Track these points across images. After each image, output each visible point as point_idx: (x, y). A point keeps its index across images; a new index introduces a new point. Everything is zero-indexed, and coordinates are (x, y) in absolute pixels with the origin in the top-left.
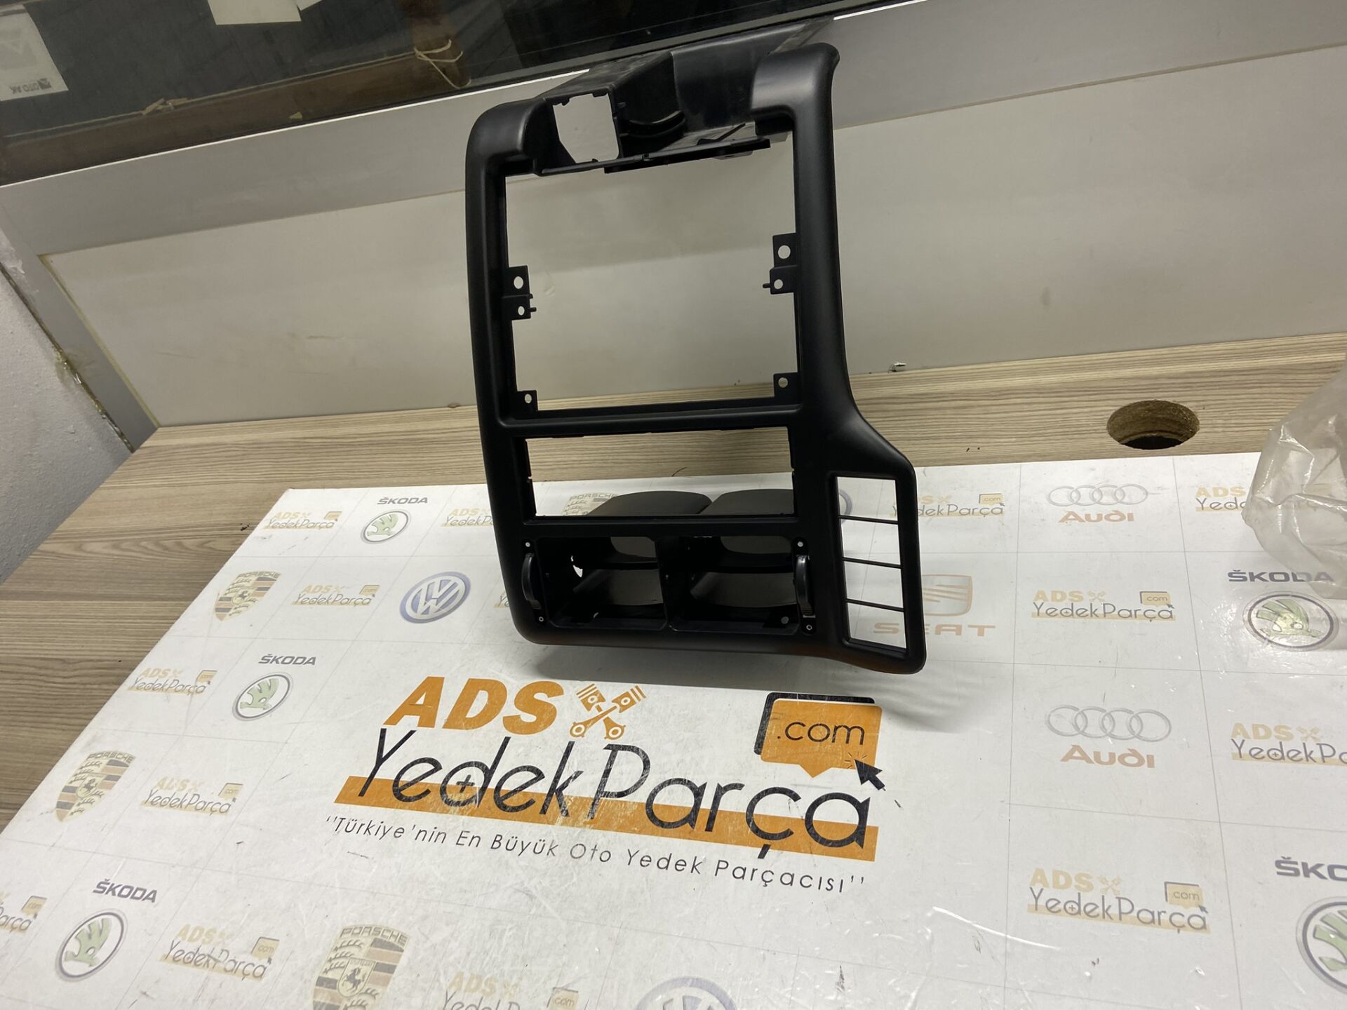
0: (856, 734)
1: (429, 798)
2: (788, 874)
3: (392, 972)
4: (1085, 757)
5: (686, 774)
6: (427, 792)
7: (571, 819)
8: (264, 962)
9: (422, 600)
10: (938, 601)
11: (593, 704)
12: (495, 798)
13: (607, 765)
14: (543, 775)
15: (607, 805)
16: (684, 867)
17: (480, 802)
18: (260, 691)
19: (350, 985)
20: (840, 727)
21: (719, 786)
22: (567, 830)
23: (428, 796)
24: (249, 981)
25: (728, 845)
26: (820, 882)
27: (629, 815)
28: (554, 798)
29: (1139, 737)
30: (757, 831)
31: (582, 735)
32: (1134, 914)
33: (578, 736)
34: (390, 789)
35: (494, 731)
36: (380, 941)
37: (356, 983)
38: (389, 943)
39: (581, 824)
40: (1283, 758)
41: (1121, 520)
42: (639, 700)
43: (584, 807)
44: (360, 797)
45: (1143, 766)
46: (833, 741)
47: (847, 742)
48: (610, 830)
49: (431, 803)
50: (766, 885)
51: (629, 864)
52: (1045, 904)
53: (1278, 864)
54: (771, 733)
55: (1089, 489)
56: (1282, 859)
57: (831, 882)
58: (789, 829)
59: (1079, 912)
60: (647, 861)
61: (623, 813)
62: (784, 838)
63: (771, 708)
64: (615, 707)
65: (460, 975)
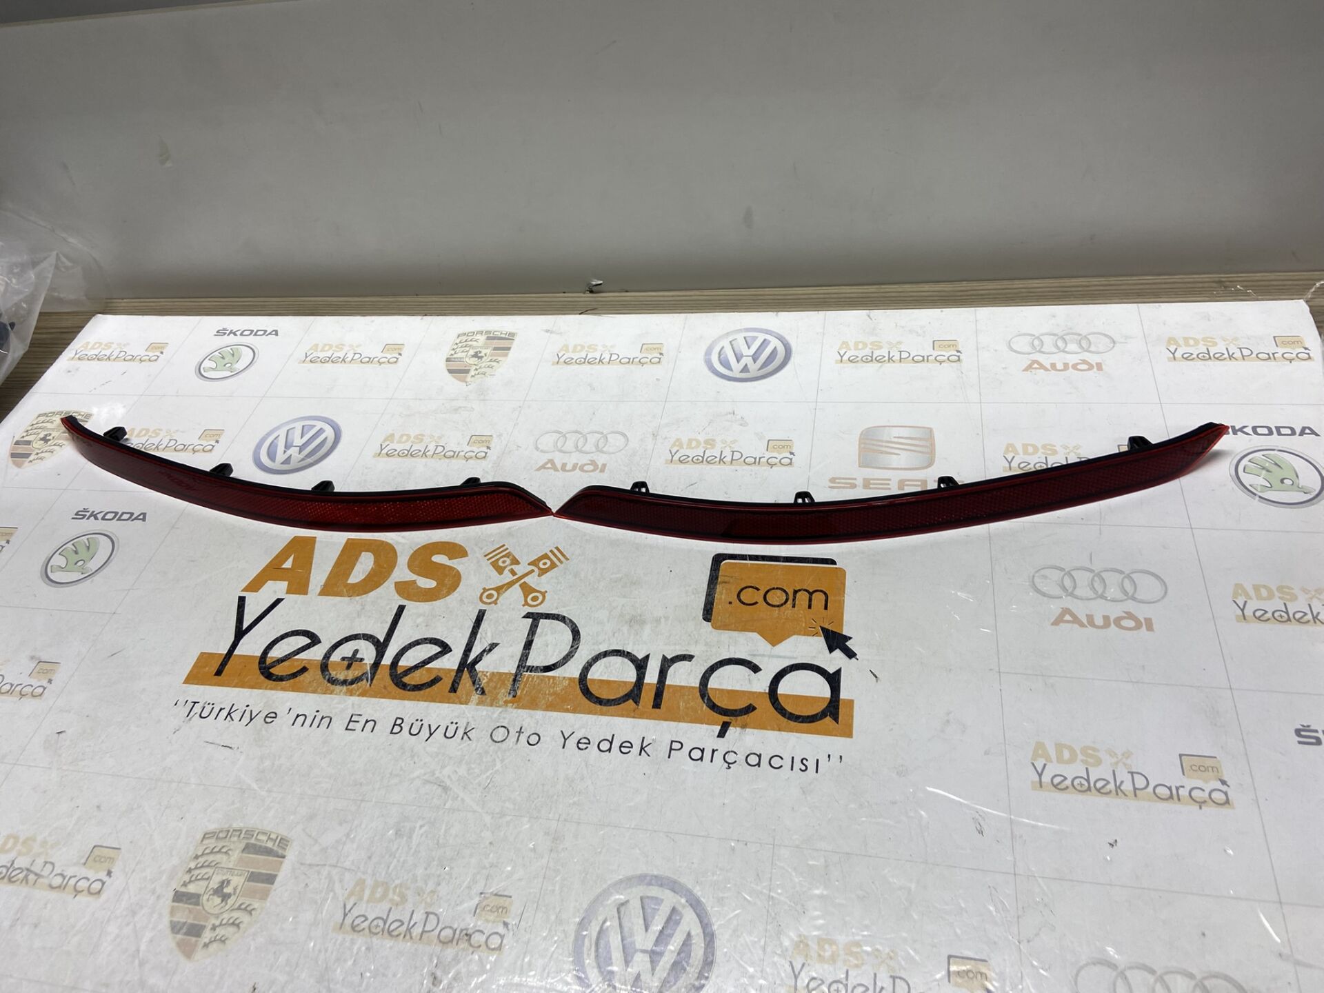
0: (818, 599)
1: (306, 677)
2: (755, 754)
3: (273, 883)
4: (1076, 620)
5: (624, 644)
6: (304, 670)
7: (488, 698)
8: (102, 875)
9: (281, 448)
10: (899, 454)
11: (505, 567)
12: (391, 675)
13: (528, 635)
14: (450, 648)
15: (532, 681)
16: (631, 749)
17: (372, 680)
18: (76, 552)
19: (218, 900)
20: (800, 590)
21: (664, 658)
22: (484, 711)
23: (306, 674)
24: (83, 899)
25: (681, 723)
26: (793, 762)
27: (559, 692)
28: (466, 674)
29: (1133, 599)
30: (713, 707)
31: (495, 602)
32: (1150, 789)
33: (490, 603)
34: (256, 666)
35: (386, 598)
36: (254, 845)
37: (225, 897)
38: (266, 848)
39: (501, 703)
40: (1289, 620)
41: (1089, 369)
42: (561, 562)
43: (503, 683)
44: (216, 677)
45: (1141, 630)
46: (794, 606)
47: (810, 607)
48: (537, 710)
49: (310, 682)
50: (730, 768)
51: (563, 747)
52: (1050, 781)
53: (1298, 732)
54: (721, 598)
55: (1052, 337)
56: (1301, 727)
57: (804, 761)
58: (751, 704)
59: (1089, 789)
60: (585, 743)
61: (552, 691)
62: (745, 714)
63: (719, 570)
64: (533, 571)
65: (361, 883)
